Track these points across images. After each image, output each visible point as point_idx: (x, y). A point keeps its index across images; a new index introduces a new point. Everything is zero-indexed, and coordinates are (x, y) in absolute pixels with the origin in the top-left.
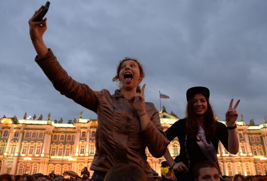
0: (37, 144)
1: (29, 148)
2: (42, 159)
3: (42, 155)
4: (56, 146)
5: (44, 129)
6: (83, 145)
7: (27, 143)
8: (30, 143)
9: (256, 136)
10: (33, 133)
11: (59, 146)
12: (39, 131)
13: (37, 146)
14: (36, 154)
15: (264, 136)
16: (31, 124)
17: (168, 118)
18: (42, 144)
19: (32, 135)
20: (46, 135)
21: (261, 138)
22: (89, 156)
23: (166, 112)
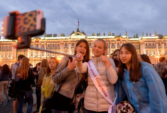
0: (8, 52)
1: (8, 55)
2: (11, 60)
3: (12, 58)
4: (20, 53)
5: (11, 44)
6: (32, 52)
7: (3, 52)
8: (4, 52)
9: (136, 44)
10: (6, 46)
11: (21, 53)
12: (8, 45)
13: (8, 53)
14: (9, 57)
15: (141, 44)
16: (4, 42)
17: (80, 35)
18: (11, 52)
19: (5, 47)
20: (12, 47)
21: (139, 45)
22: (35, 58)
23: (80, 32)
